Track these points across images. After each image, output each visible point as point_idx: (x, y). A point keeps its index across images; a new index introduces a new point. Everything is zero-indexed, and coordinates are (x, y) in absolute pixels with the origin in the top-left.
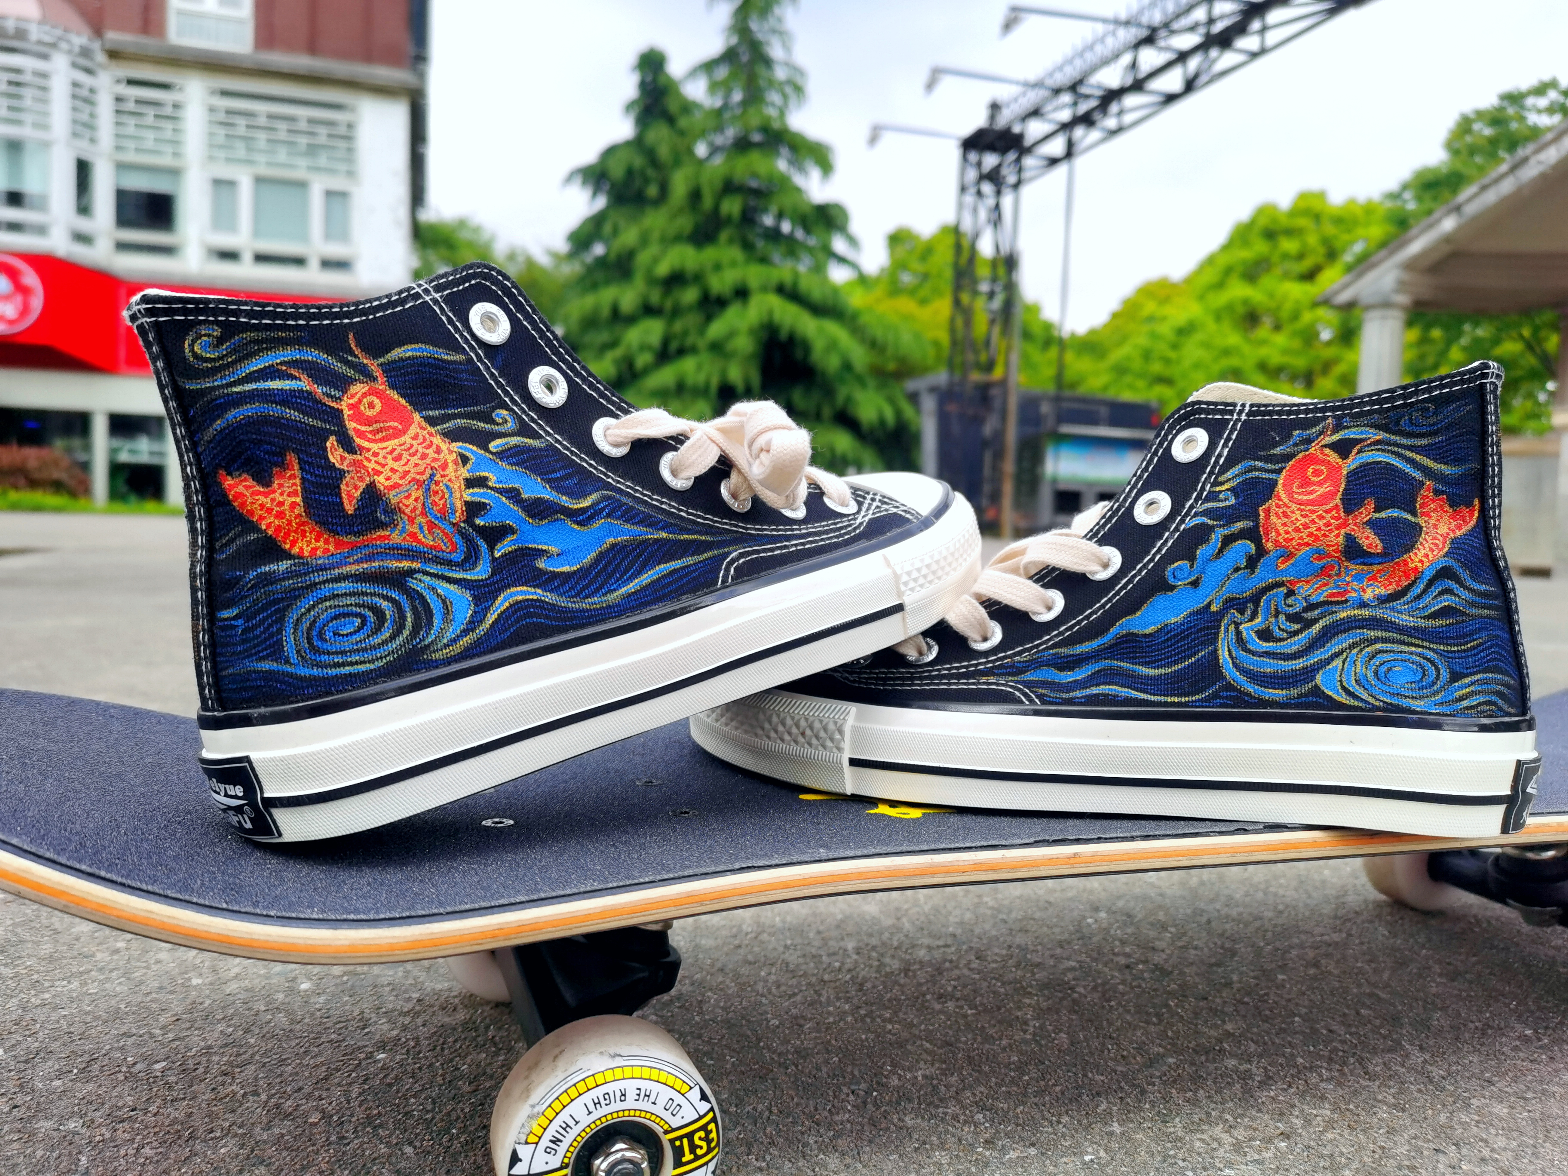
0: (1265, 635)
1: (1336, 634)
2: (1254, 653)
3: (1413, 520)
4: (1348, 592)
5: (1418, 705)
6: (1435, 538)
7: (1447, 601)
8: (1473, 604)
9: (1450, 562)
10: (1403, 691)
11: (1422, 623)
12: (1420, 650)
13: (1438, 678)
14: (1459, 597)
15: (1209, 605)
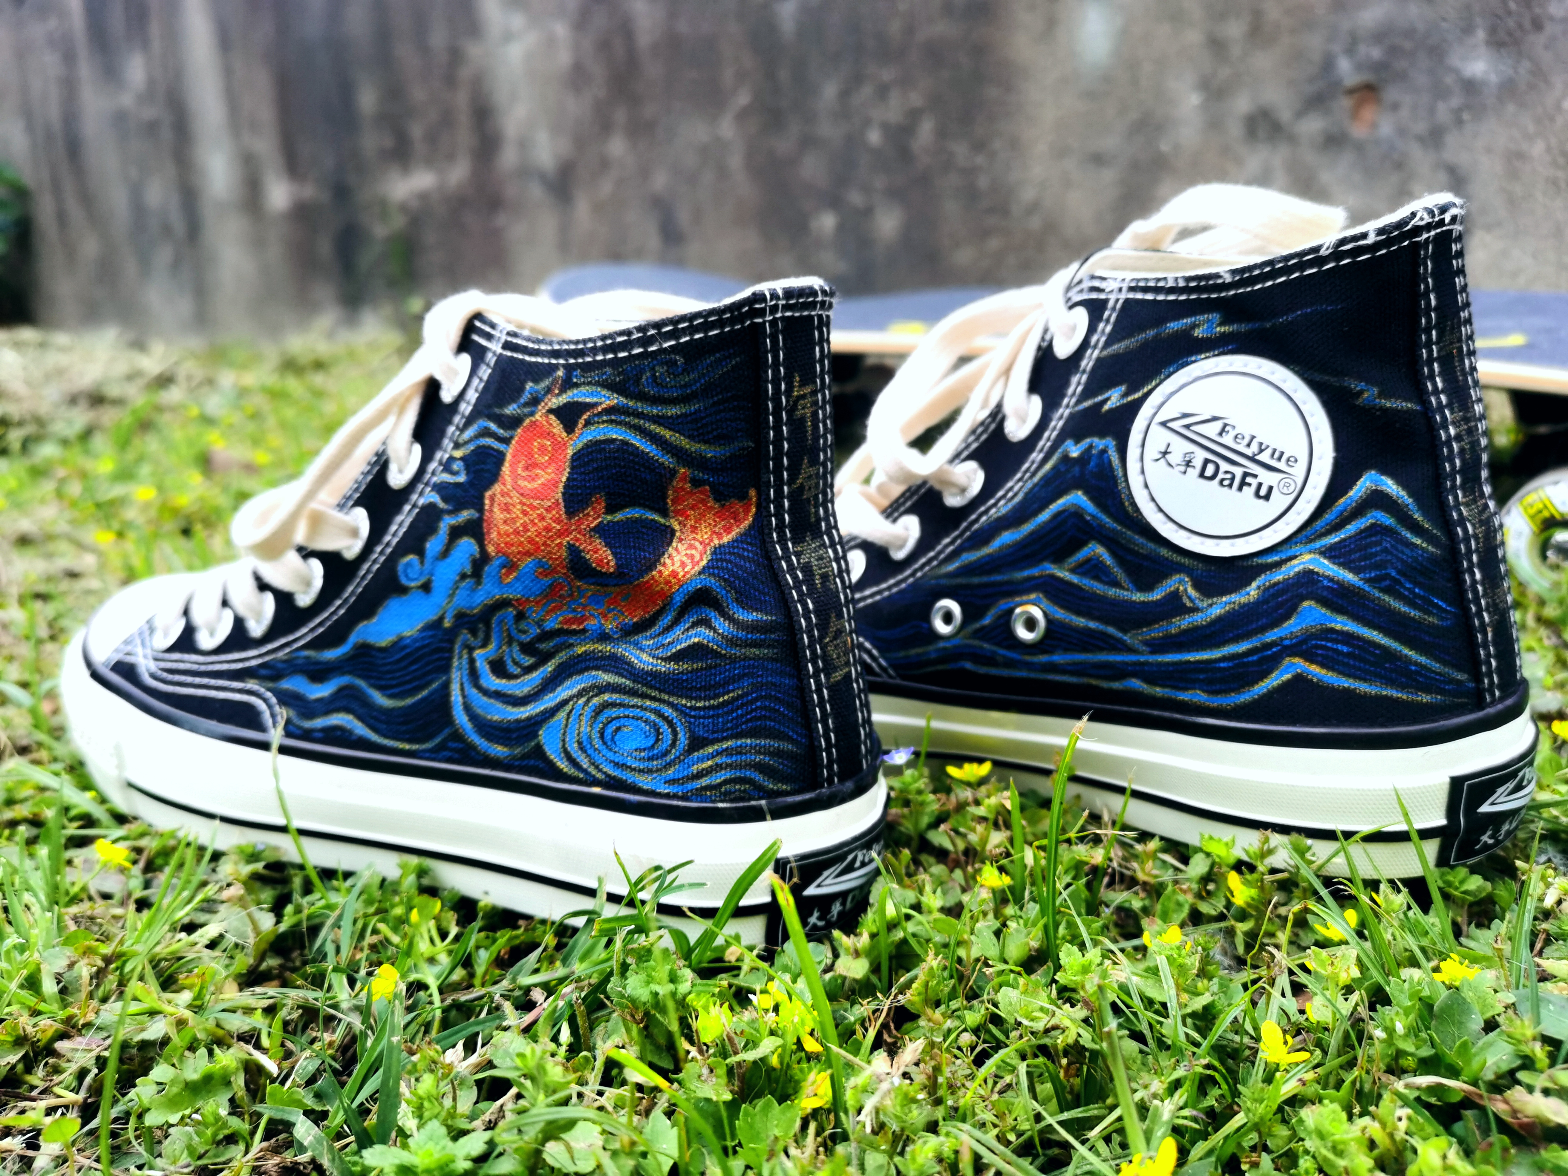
0: (498, 668)
1: (570, 676)
2: (486, 692)
3: (662, 521)
4: (583, 619)
5: (644, 782)
6: (691, 547)
7: (700, 636)
8: (731, 642)
9: (710, 581)
10: (630, 762)
11: (663, 667)
12: (655, 705)
13: (673, 744)
14: (715, 631)
15: (441, 619)
